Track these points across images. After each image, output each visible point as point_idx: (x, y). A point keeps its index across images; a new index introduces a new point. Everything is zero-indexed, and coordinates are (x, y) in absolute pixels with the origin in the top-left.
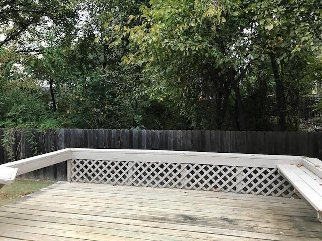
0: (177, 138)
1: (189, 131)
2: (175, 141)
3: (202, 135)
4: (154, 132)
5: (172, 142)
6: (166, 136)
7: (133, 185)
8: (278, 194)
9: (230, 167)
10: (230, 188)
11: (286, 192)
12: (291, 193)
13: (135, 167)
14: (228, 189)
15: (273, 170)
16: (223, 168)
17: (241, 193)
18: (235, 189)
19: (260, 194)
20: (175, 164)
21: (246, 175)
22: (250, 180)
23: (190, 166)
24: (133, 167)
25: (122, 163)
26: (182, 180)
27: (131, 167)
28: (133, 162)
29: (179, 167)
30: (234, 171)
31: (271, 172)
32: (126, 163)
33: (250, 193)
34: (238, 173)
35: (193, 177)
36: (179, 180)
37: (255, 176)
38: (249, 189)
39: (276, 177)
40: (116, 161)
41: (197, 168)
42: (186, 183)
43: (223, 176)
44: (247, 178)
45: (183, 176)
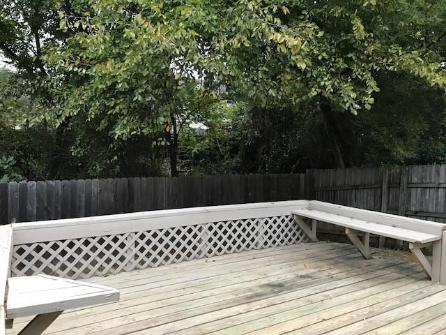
0: (91, 192)
1: (110, 180)
2: (88, 198)
3: (129, 185)
4: (52, 186)
5: (83, 199)
6: (74, 189)
7: (136, 269)
8: (292, 242)
9: (253, 220)
10: (252, 245)
11: (298, 239)
12: (301, 238)
13: (139, 241)
14: (251, 247)
15: (289, 218)
16: (247, 222)
17: (262, 248)
18: (256, 245)
19: (278, 245)
20: (195, 226)
21: (267, 227)
22: (270, 232)
23: (213, 225)
24: (136, 242)
25: (118, 237)
26: (204, 247)
27: (133, 241)
28: (136, 233)
29: (200, 230)
30: (257, 224)
31: (287, 220)
32: (125, 237)
33: (270, 247)
34: (260, 225)
35: (215, 239)
36: (199, 247)
37: (275, 227)
38: (270, 242)
39: (290, 224)
40: (108, 236)
41: (221, 227)
42: (207, 249)
43: (246, 232)
44: (269, 230)
45: (205, 240)
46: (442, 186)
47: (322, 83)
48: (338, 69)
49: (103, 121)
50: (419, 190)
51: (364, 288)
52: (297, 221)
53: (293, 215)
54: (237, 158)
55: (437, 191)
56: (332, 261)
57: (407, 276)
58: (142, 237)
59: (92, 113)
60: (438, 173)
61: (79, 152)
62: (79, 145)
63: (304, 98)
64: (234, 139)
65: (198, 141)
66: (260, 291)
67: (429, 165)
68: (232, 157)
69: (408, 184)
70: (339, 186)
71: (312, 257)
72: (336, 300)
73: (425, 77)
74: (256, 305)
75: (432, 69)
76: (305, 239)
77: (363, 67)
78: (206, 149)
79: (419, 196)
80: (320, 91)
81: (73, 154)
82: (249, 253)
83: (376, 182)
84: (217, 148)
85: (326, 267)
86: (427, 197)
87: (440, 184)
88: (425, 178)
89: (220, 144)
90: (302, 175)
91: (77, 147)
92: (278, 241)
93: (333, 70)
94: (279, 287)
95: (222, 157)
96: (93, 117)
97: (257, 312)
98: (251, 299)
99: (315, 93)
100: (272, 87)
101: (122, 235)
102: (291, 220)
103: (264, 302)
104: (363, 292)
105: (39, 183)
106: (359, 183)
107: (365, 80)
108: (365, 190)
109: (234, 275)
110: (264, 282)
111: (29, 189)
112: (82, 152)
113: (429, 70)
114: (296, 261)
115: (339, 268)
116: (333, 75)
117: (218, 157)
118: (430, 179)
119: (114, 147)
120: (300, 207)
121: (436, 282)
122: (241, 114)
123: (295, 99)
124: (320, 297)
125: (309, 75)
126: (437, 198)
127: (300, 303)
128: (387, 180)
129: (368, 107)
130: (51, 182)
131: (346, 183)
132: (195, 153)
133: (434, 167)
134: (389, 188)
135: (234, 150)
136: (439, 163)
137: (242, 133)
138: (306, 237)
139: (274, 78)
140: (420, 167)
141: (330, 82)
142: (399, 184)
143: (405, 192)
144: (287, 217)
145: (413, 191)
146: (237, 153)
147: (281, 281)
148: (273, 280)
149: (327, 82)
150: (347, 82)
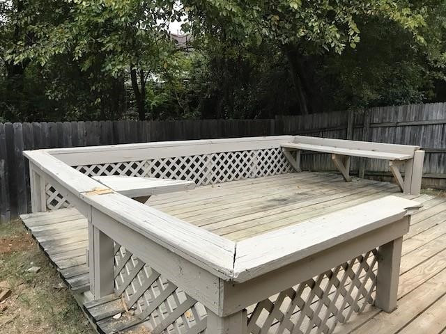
0: (77, 134)
1: (95, 123)
4: (38, 127)
5: (70, 141)
6: (60, 131)
8: (280, 172)
9: (249, 151)
10: (248, 174)
11: (284, 170)
12: (287, 169)
13: (155, 167)
14: (247, 176)
15: (278, 150)
16: (244, 153)
17: (256, 177)
18: (251, 174)
19: (269, 175)
20: (202, 156)
21: (260, 158)
22: (263, 162)
23: (216, 156)
24: (152, 168)
25: (137, 163)
26: (209, 175)
27: (150, 168)
28: (152, 160)
29: (205, 159)
30: (252, 155)
31: (276, 152)
32: (143, 163)
33: (262, 176)
34: (254, 157)
35: (218, 168)
36: (205, 175)
37: (266, 158)
38: (262, 172)
39: (279, 156)
40: (128, 163)
41: (222, 158)
42: (212, 177)
43: (243, 163)
44: (261, 161)
45: (210, 169)
46: (400, 124)
47: (310, 24)
48: (323, 11)
49: (87, 62)
50: (380, 129)
51: (353, 200)
52: (285, 153)
53: (282, 147)
54: (197, 111)
55: (395, 130)
56: (320, 184)
57: (384, 191)
58: (158, 164)
59: (79, 52)
60: (396, 113)
61: (56, 96)
62: (56, 88)
63: (292, 38)
64: (192, 92)
65: (156, 94)
66: (269, 204)
67: (388, 107)
68: (192, 111)
69: (371, 124)
70: (307, 130)
71: (302, 182)
72: (334, 207)
73: (399, 21)
74: (272, 212)
75: (405, 13)
76: (290, 169)
77: (345, 10)
78: (164, 102)
79: (379, 134)
80: (307, 31)
81: (50, 98)
82: (245, 181)
83: (342, 124)
84: (176, 102)
85: (316, 188)
86: (387, 135)
87: (398, 123)
88: (386, 118)
89: (179, 96)
90: (272, 120)
91: (53, 92)
92: (269, 171)
93: (319, 12)
94: (284, 201)
95: (181, 111)
96: (80, 56)
97: (275, 216)
98: (264, 208)
99: (303, 34)
100: (265, 27)
101: (140, 162)
102: (279, 153)
103: (278, 210)
104: (353, 201)
105: (26, 125)
106: (325, 125)
107: (348, 22)
108: (331, 132)
109: (242, 195)
110: (270, 198)
111: (15, 130)
112: (59, 96)
113: (402, 15)
114: (290, 185)
115: (327, 188)
116: (319, 16)
117: (177, 110)
118: (390, 118)
119: (96, 89)
120: (287, 141)
121: (406, 194)
122: (199, 66)
123: (285, 39)
124: (321, 206)
125: (297, 16)
126: (395, 136)
127: (307, 209)
128: (352, 122)
129: (353, 46)
130: (37, 123)
131: (314, 127)
132: (154, 106)
133: (393, 108)
134: (353, 129)
135: (193, 104)
136: (397, 104)
137: (201, 85)
138: (292, 167)
139: (265, 18)
140: (381, 108)
141: (317, 23)
142: (363, 124)
143: (368, 131)
144: (276, 149)
145: (375, 130)
146: (196, 107)
147: (283, 197)
148: (277, 197)
149: (314, 23)
150: (330, 24)
